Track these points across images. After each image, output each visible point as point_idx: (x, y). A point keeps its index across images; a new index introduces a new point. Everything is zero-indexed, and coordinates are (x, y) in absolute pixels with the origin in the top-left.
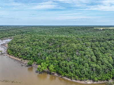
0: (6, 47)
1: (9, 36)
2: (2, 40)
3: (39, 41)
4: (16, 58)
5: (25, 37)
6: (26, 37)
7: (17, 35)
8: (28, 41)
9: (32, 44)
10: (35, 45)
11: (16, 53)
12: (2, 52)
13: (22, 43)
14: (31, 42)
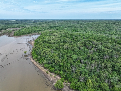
0: (32, 45)
1: (37, 31)
2: (30, 35)
3: (71, 42)
4: (40, 67)
5: (53, 34)
6: (55, 34)
7: (45, 30)
8: (57, 41)
9: (62, 46)
10: (66, 48)
11: (41, 58)
12: (26, 54)
13: (50, 43)
14: (61, 44)
